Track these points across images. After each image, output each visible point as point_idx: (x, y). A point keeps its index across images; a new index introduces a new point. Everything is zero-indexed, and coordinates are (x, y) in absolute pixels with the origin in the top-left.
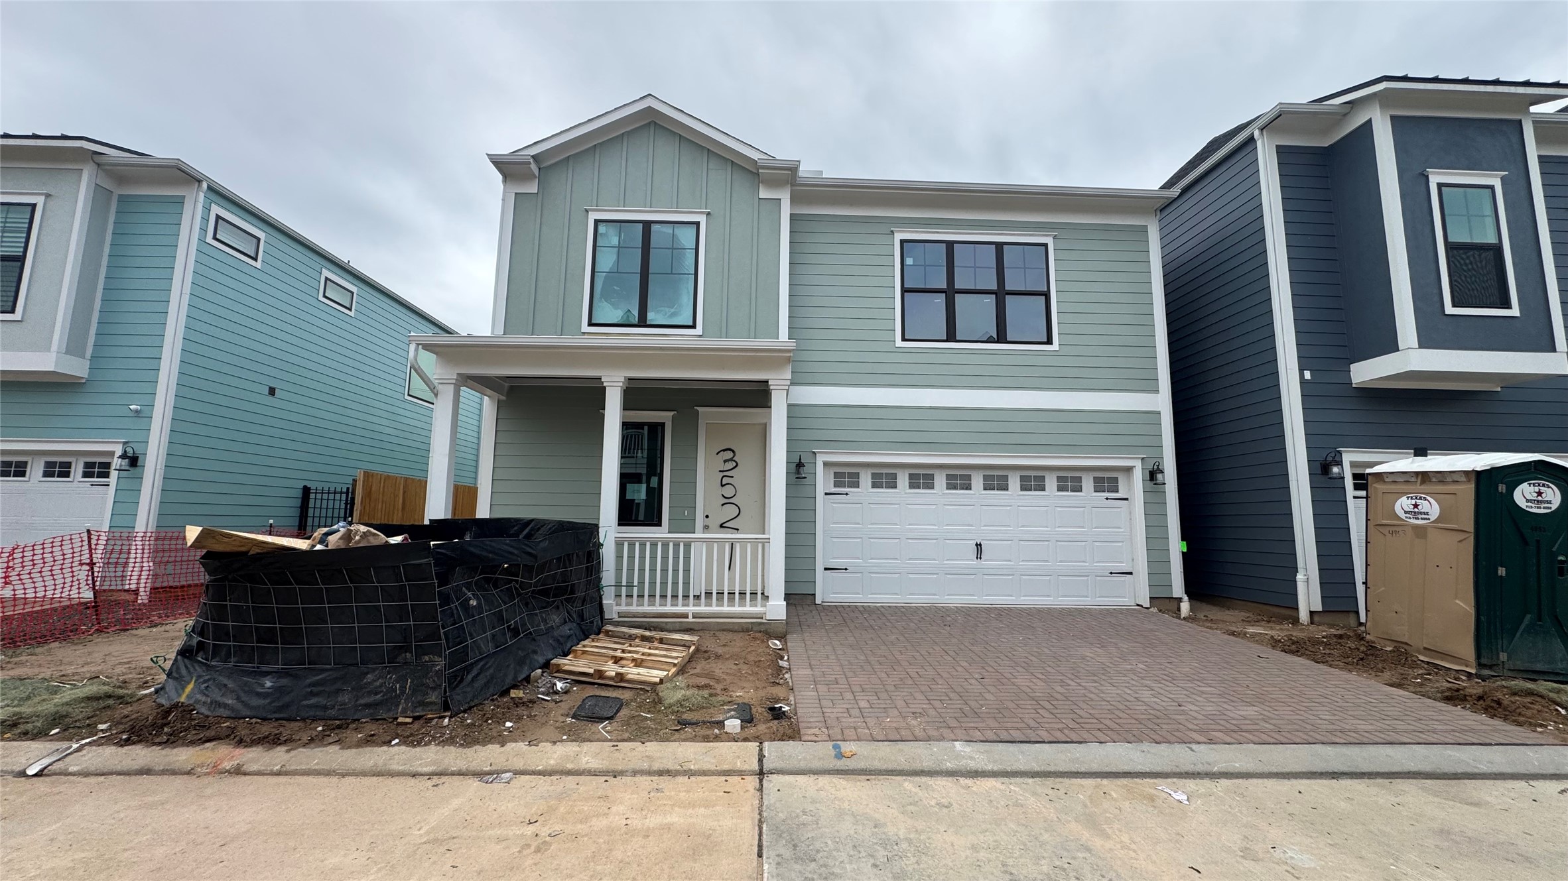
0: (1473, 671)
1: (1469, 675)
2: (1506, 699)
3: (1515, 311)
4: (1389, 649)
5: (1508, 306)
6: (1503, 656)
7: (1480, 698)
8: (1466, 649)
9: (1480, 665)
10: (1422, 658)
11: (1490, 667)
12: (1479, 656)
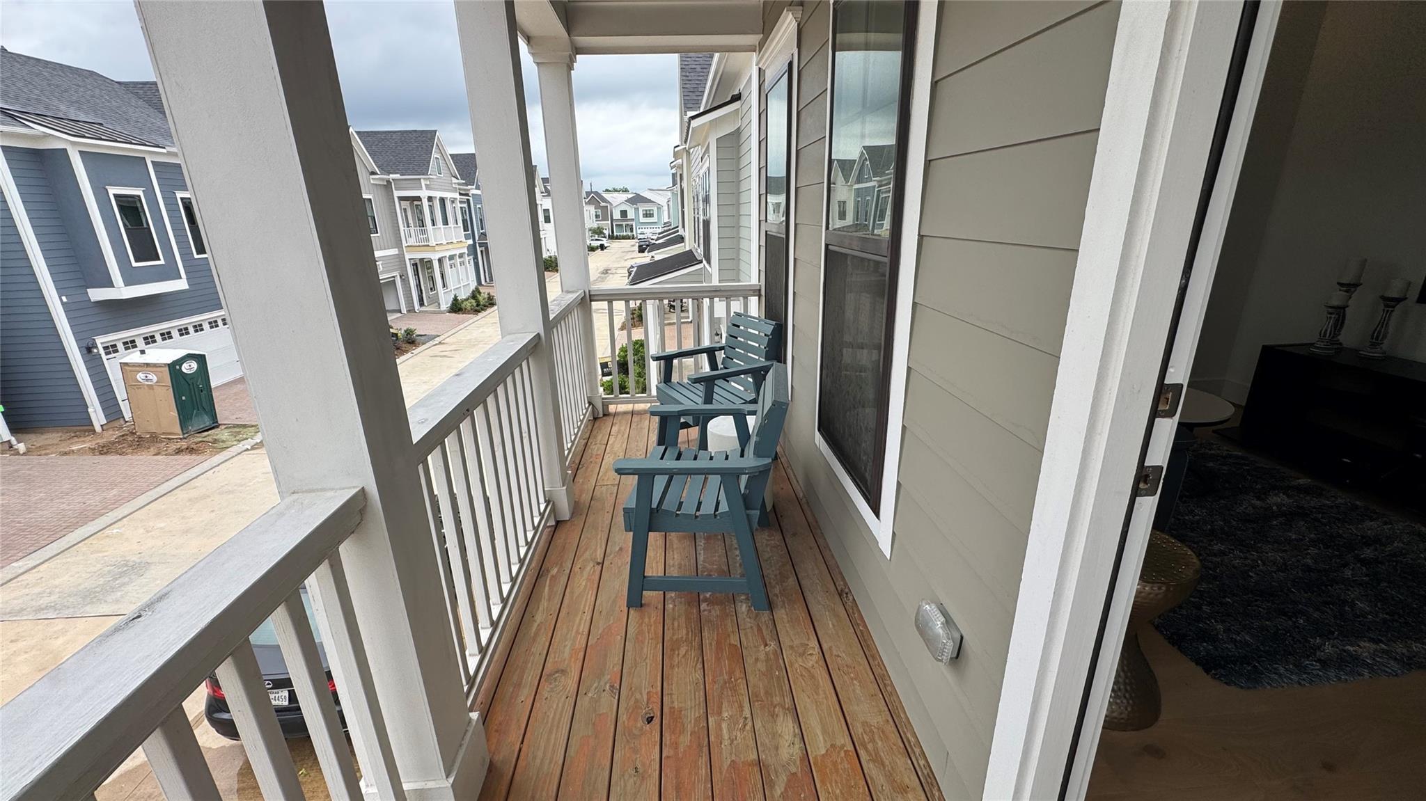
0: (182, 437)
1: (181, 439)
2: (195, 447)
3: (162, 262)
4: (148, 436)
5: (159, 259)
6: (190, 428)
7: (187, 449)
8: (178, 429)
9: (184, 434)
10: (162, 436)
11: (187, 433)
12: (182, 430)
